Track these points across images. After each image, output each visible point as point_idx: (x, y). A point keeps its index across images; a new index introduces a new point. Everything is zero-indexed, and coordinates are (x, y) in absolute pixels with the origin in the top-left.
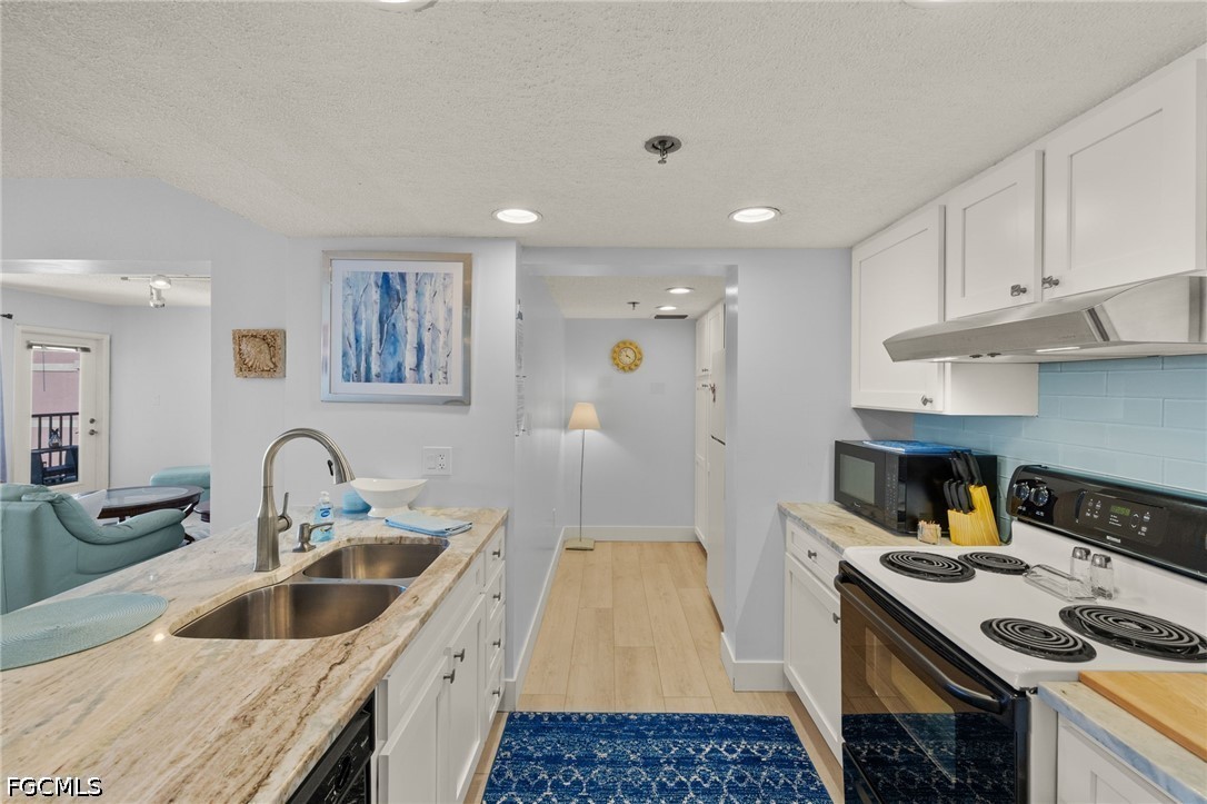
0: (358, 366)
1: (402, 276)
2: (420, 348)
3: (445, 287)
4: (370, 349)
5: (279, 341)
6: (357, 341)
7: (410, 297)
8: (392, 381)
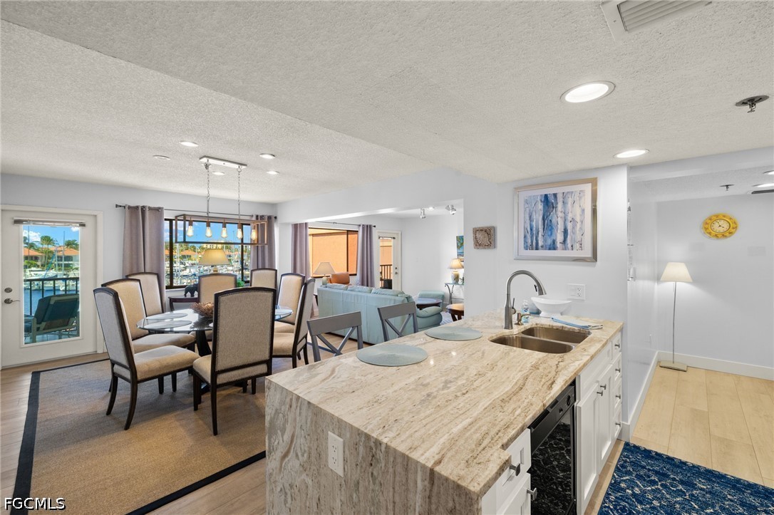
0: (532, 242)
1: (555, 195)
2: (565, 232)
3: (580, 198)
4: (538, 233)
5: (492, 232)
6: (531, 230)
7: (560, 206)
8: (550, 249)
